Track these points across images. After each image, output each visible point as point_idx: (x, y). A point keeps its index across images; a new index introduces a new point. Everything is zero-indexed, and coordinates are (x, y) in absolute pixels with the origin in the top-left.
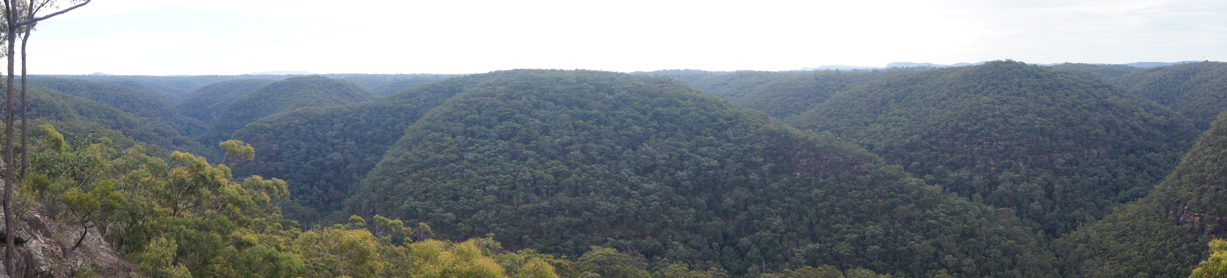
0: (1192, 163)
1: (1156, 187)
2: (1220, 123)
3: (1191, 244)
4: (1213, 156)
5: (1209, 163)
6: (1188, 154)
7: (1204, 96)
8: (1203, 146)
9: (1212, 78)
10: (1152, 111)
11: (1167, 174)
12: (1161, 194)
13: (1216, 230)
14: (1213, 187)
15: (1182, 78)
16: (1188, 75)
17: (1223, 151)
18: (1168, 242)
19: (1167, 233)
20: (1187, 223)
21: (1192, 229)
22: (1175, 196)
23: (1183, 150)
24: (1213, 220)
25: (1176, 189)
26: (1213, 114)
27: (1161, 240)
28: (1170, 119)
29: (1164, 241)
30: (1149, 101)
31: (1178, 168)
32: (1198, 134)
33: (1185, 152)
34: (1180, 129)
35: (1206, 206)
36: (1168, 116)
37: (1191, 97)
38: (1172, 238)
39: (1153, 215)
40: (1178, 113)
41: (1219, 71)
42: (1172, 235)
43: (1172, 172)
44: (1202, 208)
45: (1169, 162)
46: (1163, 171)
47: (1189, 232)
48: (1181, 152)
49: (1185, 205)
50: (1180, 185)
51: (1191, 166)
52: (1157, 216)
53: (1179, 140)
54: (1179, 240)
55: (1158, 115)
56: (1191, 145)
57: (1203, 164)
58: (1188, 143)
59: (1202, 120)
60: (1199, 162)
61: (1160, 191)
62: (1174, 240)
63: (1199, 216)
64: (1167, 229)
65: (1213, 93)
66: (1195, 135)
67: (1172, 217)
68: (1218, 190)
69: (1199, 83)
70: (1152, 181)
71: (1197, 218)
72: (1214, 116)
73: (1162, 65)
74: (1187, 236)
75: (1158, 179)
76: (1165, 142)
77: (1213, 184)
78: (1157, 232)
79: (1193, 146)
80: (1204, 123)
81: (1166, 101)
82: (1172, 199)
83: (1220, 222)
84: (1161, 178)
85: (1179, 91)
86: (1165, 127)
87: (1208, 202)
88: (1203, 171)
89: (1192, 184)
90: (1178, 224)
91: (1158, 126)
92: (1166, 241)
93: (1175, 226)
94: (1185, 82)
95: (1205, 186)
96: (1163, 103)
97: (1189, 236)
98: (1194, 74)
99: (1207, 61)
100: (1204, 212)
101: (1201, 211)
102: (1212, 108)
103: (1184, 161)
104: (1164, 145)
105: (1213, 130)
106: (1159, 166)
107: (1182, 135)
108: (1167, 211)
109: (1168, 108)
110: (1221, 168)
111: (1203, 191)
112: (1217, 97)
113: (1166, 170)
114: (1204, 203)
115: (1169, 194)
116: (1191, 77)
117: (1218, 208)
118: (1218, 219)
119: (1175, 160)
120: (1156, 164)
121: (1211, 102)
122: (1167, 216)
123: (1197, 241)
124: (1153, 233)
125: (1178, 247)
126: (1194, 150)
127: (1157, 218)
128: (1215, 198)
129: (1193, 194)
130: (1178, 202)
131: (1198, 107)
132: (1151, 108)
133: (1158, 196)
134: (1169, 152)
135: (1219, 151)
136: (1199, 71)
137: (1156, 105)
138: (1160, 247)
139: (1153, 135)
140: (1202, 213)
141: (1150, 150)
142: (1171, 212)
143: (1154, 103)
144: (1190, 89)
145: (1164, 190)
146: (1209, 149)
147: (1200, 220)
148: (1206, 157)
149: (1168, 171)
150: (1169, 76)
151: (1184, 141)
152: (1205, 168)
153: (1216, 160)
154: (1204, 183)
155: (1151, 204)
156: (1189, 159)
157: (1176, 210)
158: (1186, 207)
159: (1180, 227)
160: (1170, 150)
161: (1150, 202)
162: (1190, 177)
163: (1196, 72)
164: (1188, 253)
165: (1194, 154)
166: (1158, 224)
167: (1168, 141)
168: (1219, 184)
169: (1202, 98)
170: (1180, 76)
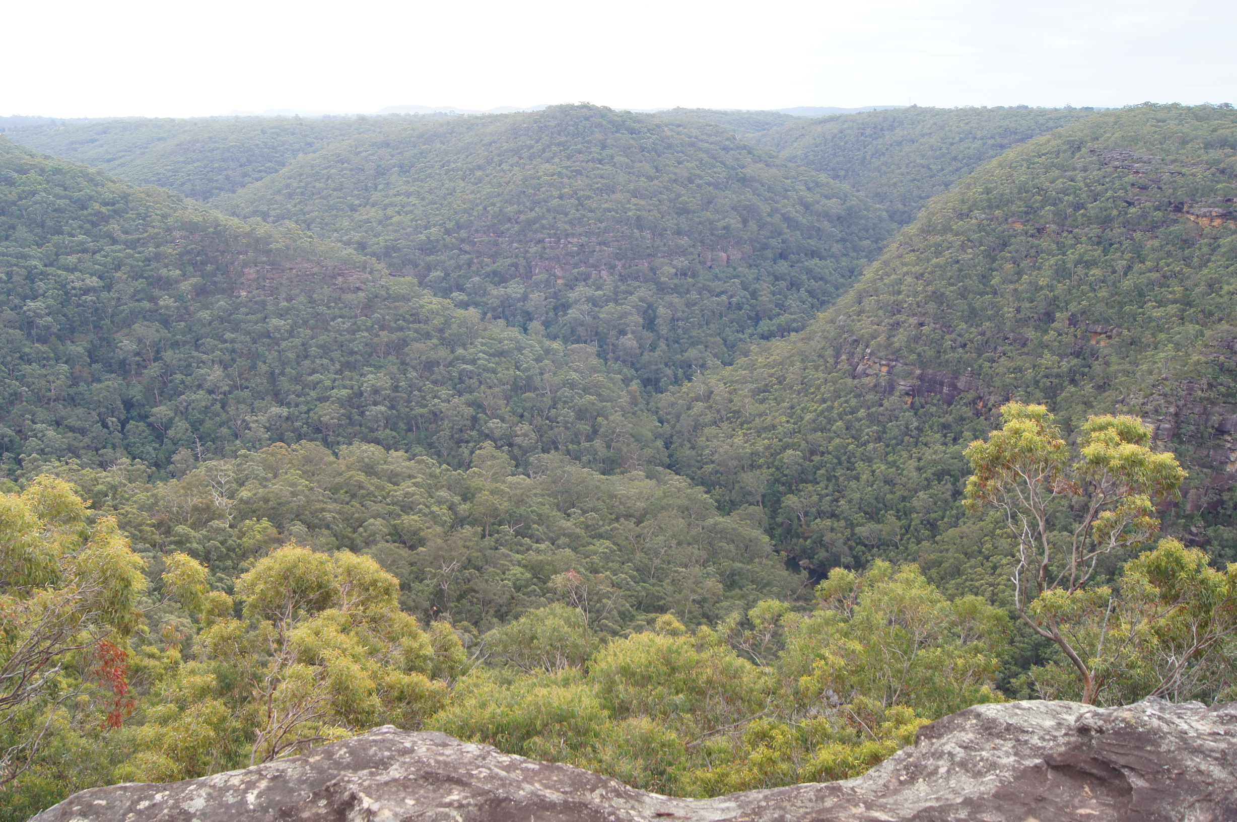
0: (881, 279)
1: (821, 315)
2: (933, 214)
3: (873, 409)
4: (917, 268)
5: (909, 279)
6: (876, 264)
7: (907, 166)
8: (901, 250)
9: (923, 136)
10: (818, 190)
11: (838, 296)
12: (828, 327)
13: (913, 390)
14: (913, 321)
15: (871, 136)
16: (882, 130)
17: (935, 260)
18: (836, 404)
19: (835, 391)
20: (868, 375)
21: (875, 386)
22: (851, 332)
23: (866, 257)
24: (910, 373)
25: (853, 321)
26: (921, 198)
27: (824, 401)
28: (848, 204)
29: (829, 403)
30: (813, 173)
31: (858, 286)
32: (893, 230)
33: (870, 260)
34: (863, 221)
35: (900, 349)
36: (844, 199)
37: (884, 168)
38: (843, 399)
39: (814, 361)
40: (862, 194)
41: (935, 124)
42: (842, 394)
43: (846, 291)
44: (893, 353)
45: (843, 276)
46: (832, 289)
47: (871, 390)
48: (864, 260)
49: (867, 347)
50: (860, 313)
51: (880, 284)
52: (821, 361)
53: (860, 239)
54: (853, 402)
55: (828, 198)
56: (880, 249)
57: (900, 282)
58: (875, 246)
59: (900, 206)
60: (893, 277)
61: (827, 322)
62: (846, 402)
63: (888, 365)
64: (834, 383)
65: (924, 162)
66: (888, 231)
67: (844, 366)
68: (922, 325)
69: (899, 144)
70: (813, 306)
71: (885, 369)
72: (921, 201)
73: (838, 114)
74: (868, 397)
75: (823, 303)
76: (837, 242)
77: (914, 315)
78: (818, 388)
79: (885, 250)
80: (904, 212)
81: (842, 173)
82: (846, 335)
83: (921, 378)
84: (828, 302)
85: (864, 158)
86: (839, 218)
87: (903, 344)
88: (899, 293)
89: (881, 313)
90: (854, 377)
91: (827, 215)
92: (833, 402)
93: (849, 380)
94: (875, 142)
95: (901, 317)
96: (836, 177)
97: (871, 397)
98: (892, 128)
99: (915, 106)
100: (896, 360)
101: (891, 357)
102: (919, 188)
103: (869, 274)
104: (836, 248)
105: (919, 225)
106: (826, 282)
107: (867, 231)
108: (837, 356)
109: (846, 187)
110: (930, 288)
111: (896, 325)
112: (930, 169)
113: (837, 289)
114: (897, 345)
115: (841, 327)
116: (886, 133)
117: (919, 355)
118: (918, 372)
119: (852, 272)
120: (821, 279)
121: (918, 177)
122: (836, 363)
123: (881, 405)
124: (812, 390)
125: (852, 413)
126: (885, 257)
127: (819, 366)
128: (916, 339)
129: (881, 328)
130: (855, 341)
131: (895, 184)
132: (817, 184)
133: (823, 331)
134: (844, 259)
135: (928, 260)
136: (901, 123)
137: (825, 180)
138: (822, 412)
139: (819, 230)
140: (892, 360)
141: (813, 254)
142: (844, 357)
143: (823, 178)
144: (883, 154)
145: (833, 321)
146: (911, 257)
147: (889, 373)
148: (905, 269)
149: (841, 290)
150: (849, 132)
151: (868, 242)
152: (903, 288)
153: (922, 275)
154: (899, 312)
155: (812, 343)
156: (877, 271)
157: (852, 355)
158: (868, 351)
159: (856, 381)
160: (845, 255)
161: (810, 339)
162: (878, 301)
163: (896, 124)
164: (868, 423)
165: (886, 263)
166: (821, 375)
167: (843, 240)
168: (924, 314)
169: (904, 170)
170: (868, 131)
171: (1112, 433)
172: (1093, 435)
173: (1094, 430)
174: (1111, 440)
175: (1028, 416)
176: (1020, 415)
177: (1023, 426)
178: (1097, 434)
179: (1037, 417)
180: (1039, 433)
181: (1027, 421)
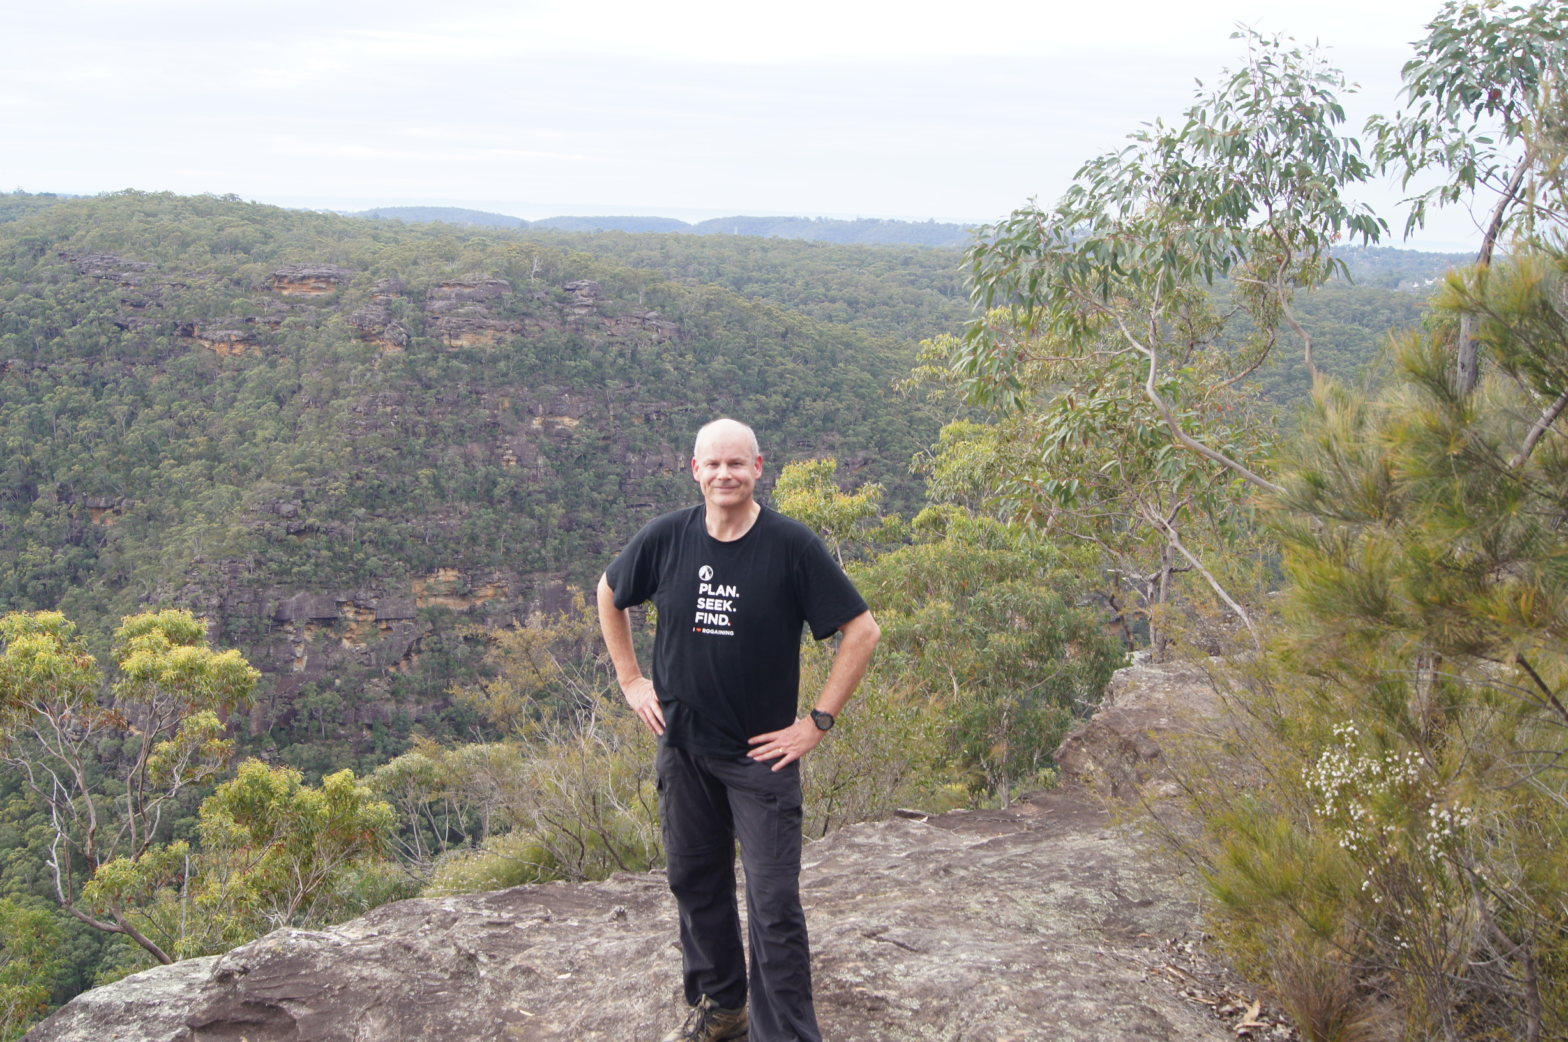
171: (158, 635)
172: (134, 641)
173: (132, 635)
174: (159, 644)
175: (42, 630)
176: (27, 630)
177: (34, 645)
178: (138, 639)
179: (53, 629)
180: (58, 651)
181: (40, 636)
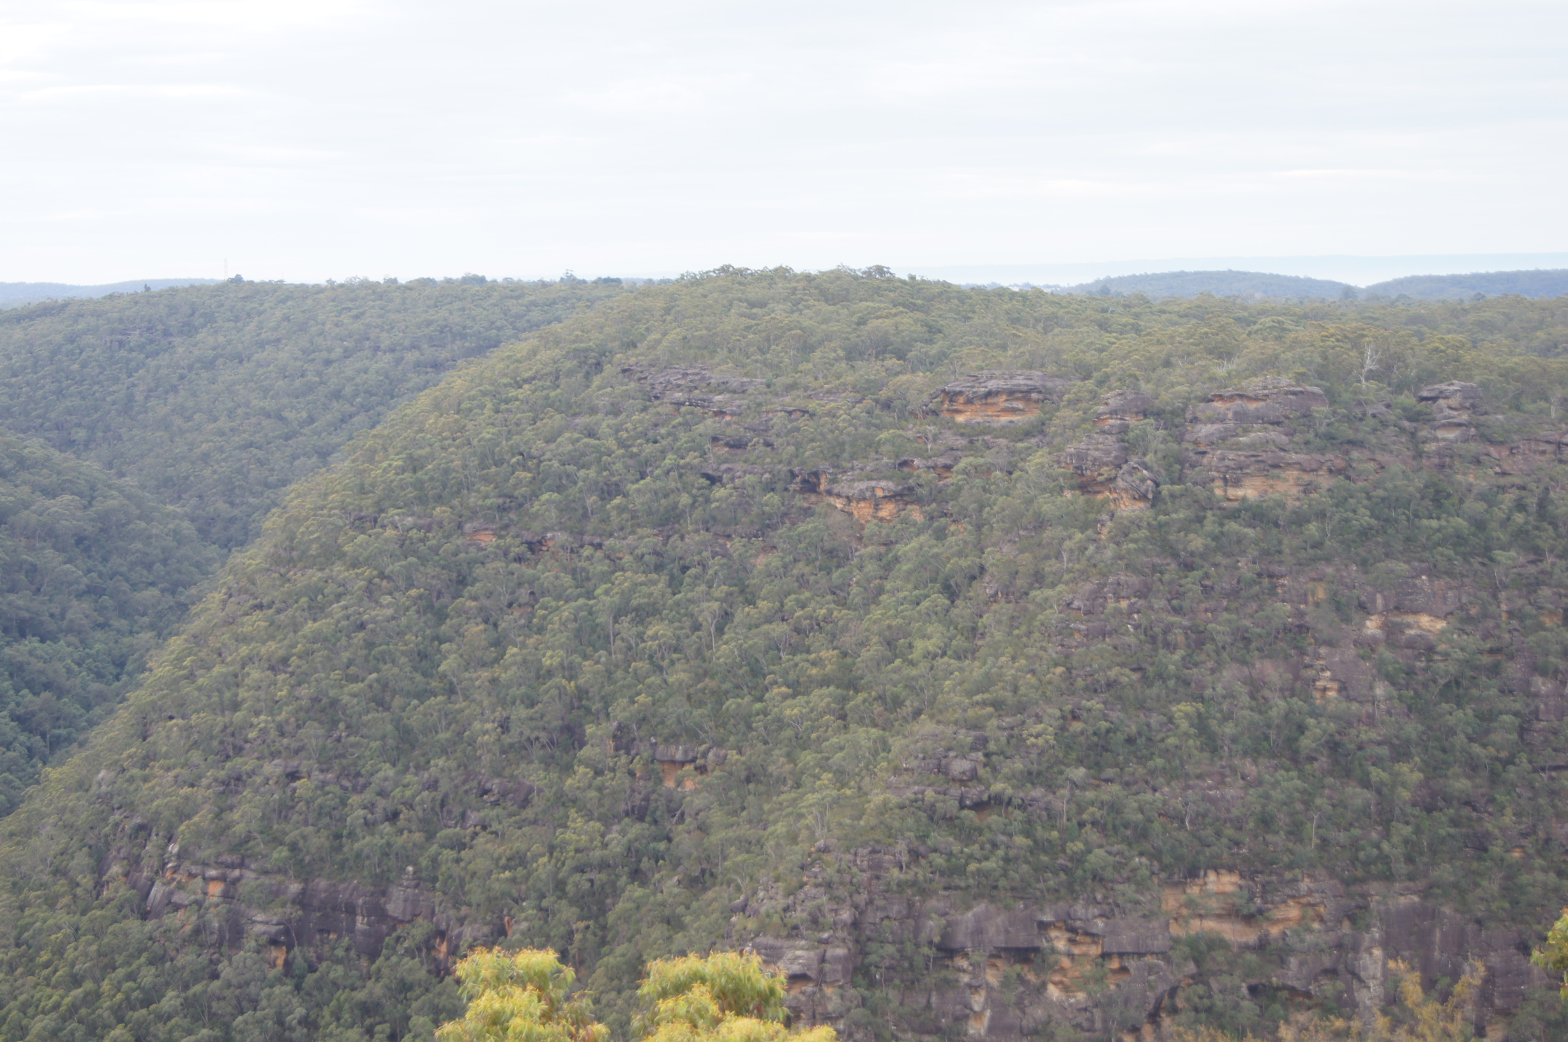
0: (191, 677)
1: (53, 773)
2: (298, 521)
3: (197, 988)
4: (272, 645)
5: (255, 674)
6: (176, 644)
7: (231, 414)
8: (231, 607)
9: (262, 345)
10: (25, 475)
11: (92, 724)
12: (71, 800)
13: (287, 932)
14: (273, 768)
15: (141, 348)
16: (167, 333)
17: (310, 627)
18: (106, 986)
19: (101, 954)
20: (177, 907)
21: (197, 931)
22: (129, 807)
23: (152, 627)
24: (276, 893)
25: (131, 780)
26: (267, 486)
27: (76, 981)
28: (99, 506)
29: (88, 985)
30: (11, 437)
31: (139, 697)
32: (210, 561)
33: (162, 633)
34: (138, 545)
35: (248, 838)
36: (89, 495)
37: (178, 421)
38: (121, 972)
39: (43, 886)
40: (130, 481)
41: (287, 318)
42: (119, 959)
43: (110, 712)
44: (234, 849)
45: (99, 676)
46: (76, 709)
47: (186, 941)
48: (146, 636)
49: (170, 839)
50: (146, 761)
51: (187, 689)
52: (61, 885)
53: (134, 587)
54: (148, 976)
55: (51, 493)
56: (183, 607)
57: (235, 680)
58: (169, 600)
59: (222, 506)
60: (217, 670)
61: (69, 789)
62: (131, 977)
63: (222, 878)
64: (98, 935)
65: (268, 404)
66: (198, 565)
67: (118, 890)
68: (293, 776)
69: (209, 365)
70: (31, 752)
71: (216, 889)
72: (268, 493)
73: (60, 298)
74: (180, 960)
75: (55, 744)
76: (79, 596)
77: (274, 755)
78: (60, 951)
79: (194, 609)
80: (232, 520)
81: (81, 434)
82: (117, 816)
83: (301, 901)
84: (69, 740)
85: (130, 398)
86: (80, 540)
87: (254, 826)
88: (236, 706)
89: (196, 756)
90: (145, 916)
91: (50, 534)
92: (98, 981)
93: (133, 925)
94: (152, 363)
95: (243, 763)
96: (68, 444)
97: (188, 958)
98: (188, 329)
99: (238, 280)
100: (241, 865)
101: (228, 858)
102: (261, 463)
103: (160, 666)
104: (79, 610)
105: (268, 548)
106: (60, 692)
107: (149, 567)
108: (99, 867)
109: (91, 466)
110: (304, 691)
111: (234, 784)
112: (281, 418)
113: (88, 707)
114: (240, 829)
115: (105, 799)
116: (177, 340)
117: (294, 847)
118: (295, 887)
119: (120, 664)
120: (47, 686)
121: (257, 438)
122: (99, 885)
123: (215, 976)
124: (44, 957)
125: (146, 1002)
126: (196, 625)
127: (57, 897)
128: (284, 810)
129: (200, 793)
130: (141, 827)
131: (205, 457)
132: (22, 463)
133: (62, 811)
134: (99, 634)
135: (296, 627)
136: (209, 318)
137: (40, 453)
138: (74, 1009)
139: (33, 570)
140: (232, 866)
141: (23, 628)
142: (116, 869)
143: (34, 447)
144: (174, 389)
145: (82, 786)
146: (256, 622)
147: (227, 896)
148: (244, 650)
149: (98, 710)
150: (90, 339)
151: (154, 592)
152: (242, 693)
153: (285, 661)
154: (239, 750)
155: (35, 842)
156: (180, 659)
157: (135, 862)
158: (174, 848)
159: (150, 925)
160: (102, 626)
161: (29, 833)
162: (188, 729)
163: (198, 321)
164: (186, 1022)
165: (198, 639)
166: (62, 917)
167: (93, 591)
168: (297, 752)
169: (223, 423)
170: (135, 338)
171: (700, 995)
172: (664, 1006)
173: (664, 994)
174: (701, 1012)
175: (520, 981)
176: (502, 979)
177: (509, 1005)
178: (670, 1003)
179: (540, 981)
180: (546, 1017)
181: (517, 991)
